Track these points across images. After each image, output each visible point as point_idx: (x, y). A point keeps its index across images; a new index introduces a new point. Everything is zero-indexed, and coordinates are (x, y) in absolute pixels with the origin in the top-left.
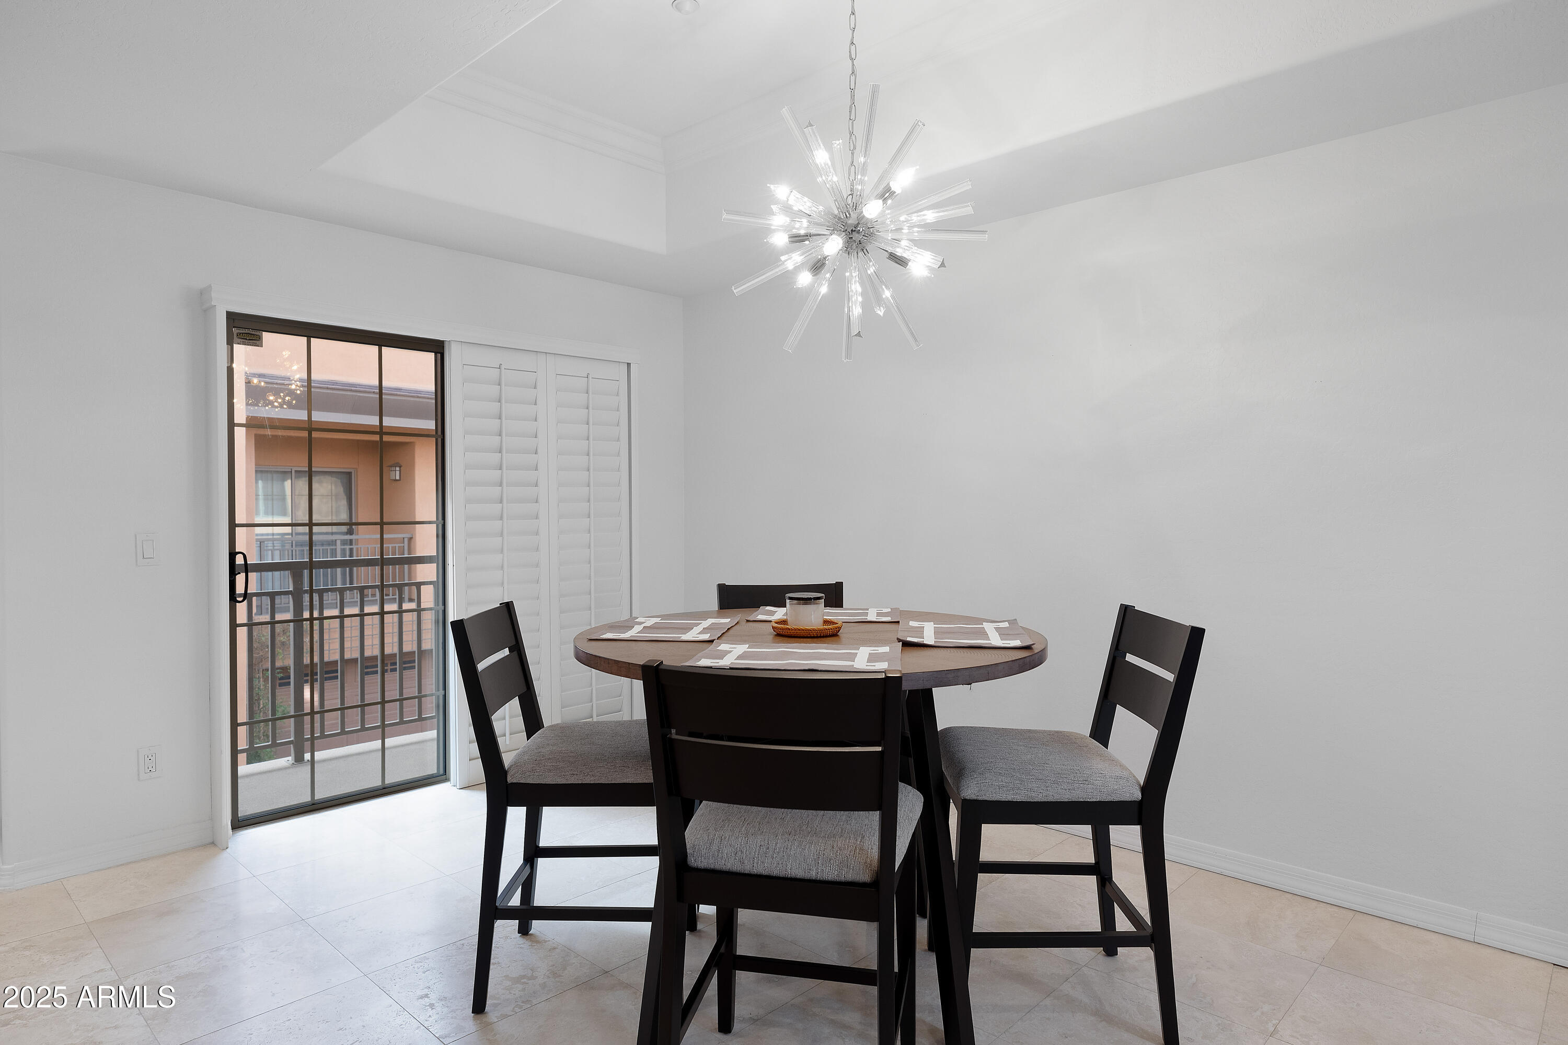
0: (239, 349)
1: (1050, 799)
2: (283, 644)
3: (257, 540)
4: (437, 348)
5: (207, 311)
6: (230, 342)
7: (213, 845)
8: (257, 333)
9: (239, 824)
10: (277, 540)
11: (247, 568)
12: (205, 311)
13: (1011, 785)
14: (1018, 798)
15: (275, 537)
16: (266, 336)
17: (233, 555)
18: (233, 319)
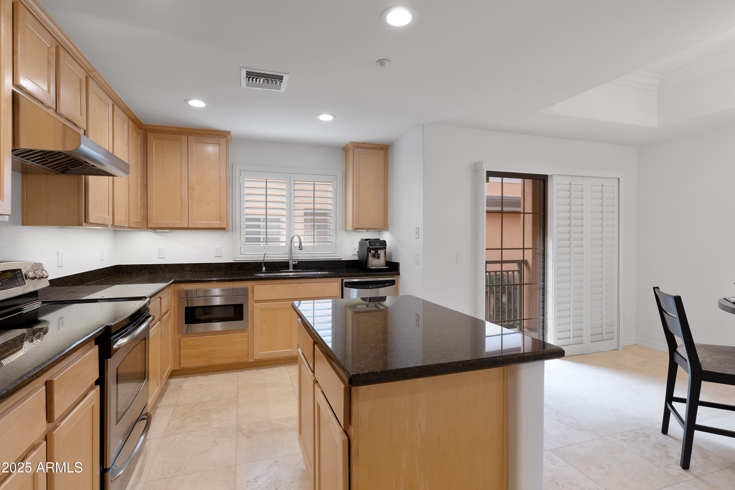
12: (477, 171)
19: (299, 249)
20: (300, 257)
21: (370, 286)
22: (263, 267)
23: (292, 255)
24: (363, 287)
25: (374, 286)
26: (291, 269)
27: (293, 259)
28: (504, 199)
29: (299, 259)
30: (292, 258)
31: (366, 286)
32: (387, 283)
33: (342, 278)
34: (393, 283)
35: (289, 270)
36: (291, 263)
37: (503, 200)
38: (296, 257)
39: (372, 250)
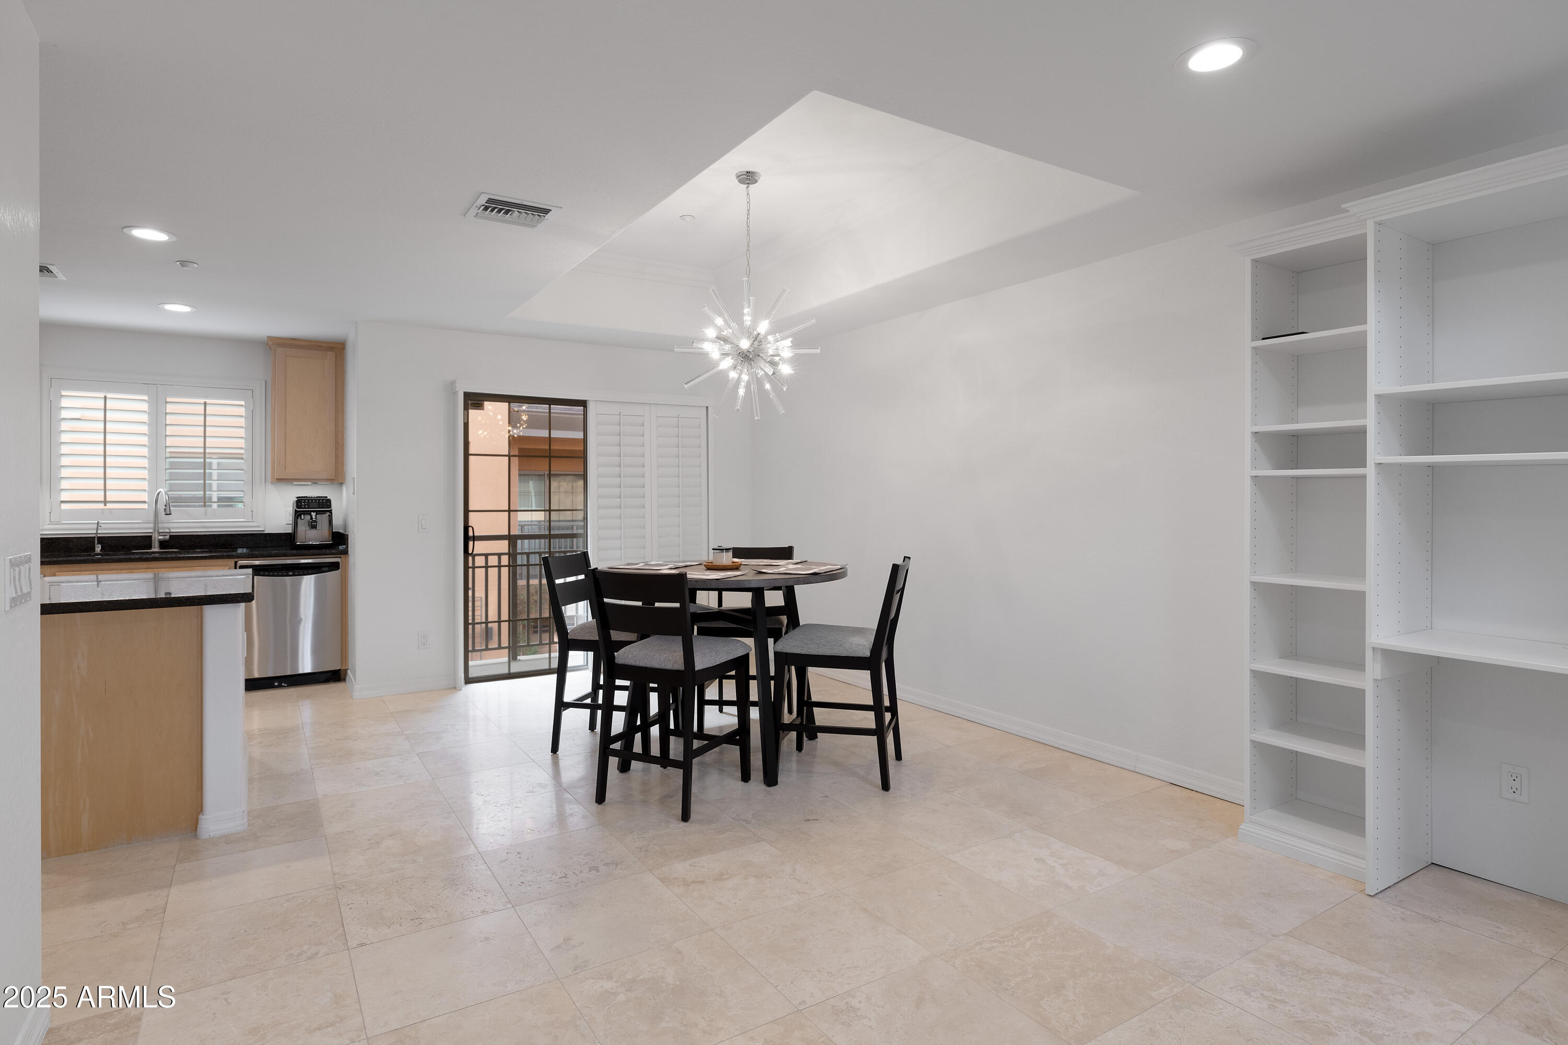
0: (472, 412)
1: (820, 654)
2: (536, 601)
3: (519, 525)
4: (583, 403)
5: (455, 393)
6: (466, 409)
7: (455, 688)
8: (482, 403)
9: (469, 681)
10: (535, 525)
11: (475, 538)
12: (454, 393)
13: (800, 646)
14: (803, 652)
15: (533, 523)
16: (486, 403)
17: (466, 528)
18: (467, 396)
19: (164, 513)
20: (173, 528)
21: (291, 572)
22: (96, 545)
23: (158, 525)
24: (276, 574)
25: (298, 572)
26: (154, 548)
27: (160, 531)
28: (554, 413)
29: (171, 531)
30: (158, 530)
31: (282, 573)
32: (324, 567)
33: (236, 560)
34: (335, 566)
35: (150, 549)
36: (156, 538)
37: (551, 415)
38: (164, 528)
39: (302, 514)
